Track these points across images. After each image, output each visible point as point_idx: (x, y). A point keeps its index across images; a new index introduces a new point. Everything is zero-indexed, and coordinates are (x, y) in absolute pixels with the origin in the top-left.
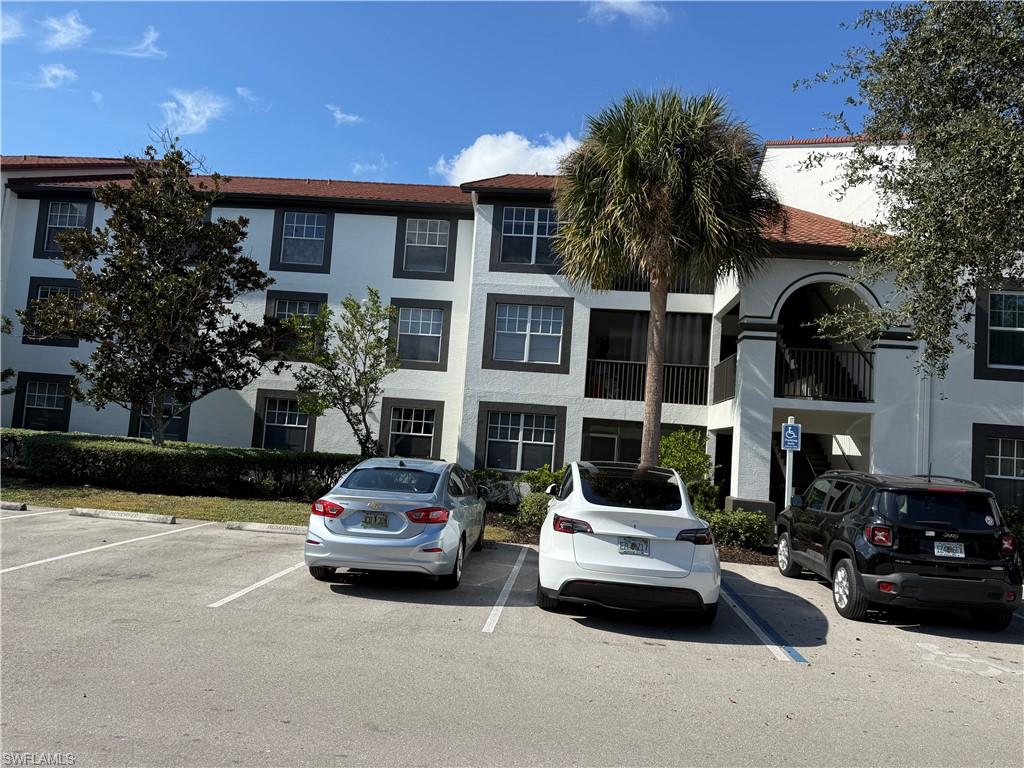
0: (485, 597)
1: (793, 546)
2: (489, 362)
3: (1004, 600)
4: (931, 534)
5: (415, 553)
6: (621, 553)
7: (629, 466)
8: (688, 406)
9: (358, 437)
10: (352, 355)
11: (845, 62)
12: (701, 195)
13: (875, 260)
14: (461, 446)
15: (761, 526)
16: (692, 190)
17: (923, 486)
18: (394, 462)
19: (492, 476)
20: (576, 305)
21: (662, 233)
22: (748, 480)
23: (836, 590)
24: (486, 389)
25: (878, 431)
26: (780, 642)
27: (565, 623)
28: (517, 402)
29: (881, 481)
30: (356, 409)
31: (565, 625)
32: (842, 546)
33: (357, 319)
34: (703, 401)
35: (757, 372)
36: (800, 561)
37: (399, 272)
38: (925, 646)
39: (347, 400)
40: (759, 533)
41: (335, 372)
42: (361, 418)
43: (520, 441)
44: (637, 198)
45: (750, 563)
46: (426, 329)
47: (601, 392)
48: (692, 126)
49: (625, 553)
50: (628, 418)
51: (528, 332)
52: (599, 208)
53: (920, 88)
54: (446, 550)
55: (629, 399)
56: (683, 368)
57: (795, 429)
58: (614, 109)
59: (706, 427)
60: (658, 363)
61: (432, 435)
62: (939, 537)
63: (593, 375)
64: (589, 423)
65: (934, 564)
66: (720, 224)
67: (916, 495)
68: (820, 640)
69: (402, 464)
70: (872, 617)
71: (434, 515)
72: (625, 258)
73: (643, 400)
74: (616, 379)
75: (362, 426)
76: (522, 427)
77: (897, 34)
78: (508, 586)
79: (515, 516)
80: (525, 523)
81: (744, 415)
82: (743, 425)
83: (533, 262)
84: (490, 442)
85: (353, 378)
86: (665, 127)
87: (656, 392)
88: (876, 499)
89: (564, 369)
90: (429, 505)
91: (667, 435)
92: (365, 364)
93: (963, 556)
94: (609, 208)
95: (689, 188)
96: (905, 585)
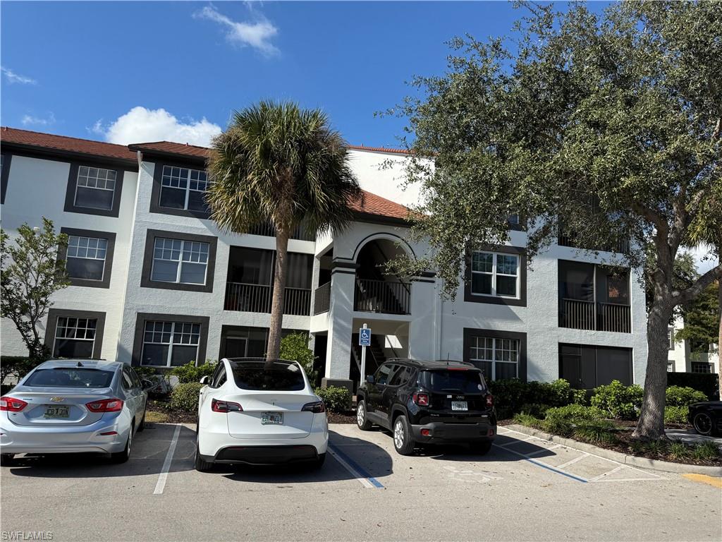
0: (153, 467)
1: (367, 409)
2: (147, 281)
3: (488, 435)
4: (450, 397)
5: (93, 437)
6: (263, 424)
7: (259, 360)
8: (298, 317)
9: (27, 342)
10: (25, 273)
11: (404, 105)
12: (312, 176)
13: (420, 228)
14: (120, 349)
15: (344, 397)
16: (306, 172)
17: (445, 367)
18: (72, 363)
19: (147, 372)
20: (219, 242)
21: (287, 198)
22: (336, 366)
23: (396, 437)
24: (143, 303)
25: (413, 333)
26: (366, 475)
27: (218, 479)
28: (169, 313)
29: (421, 364)
30: (25, 319)
31: (218, 480)
32: (398, 407)
33: (32, 242)
34: (307, 313)
35: (344, 294)
36: (371, 418)
37: (69, 207)
38: (448, 468)
39: (18, 311)
40: (344, 402)
41: (8, 287)
42: (31, 326)
43: (171, 343)
44: (270, 172)
45: (339, 423)
46: (91, 253)
47: (236, 306)
48: (307, 129)
49: (266, 424)
50: (255, 325)
51: (180, 260)
52: (241, 176)
53: (447, 128)
54: (120, 432)
55: (257, 311)
56: (295, 290)
57: (367, 332)
58: (253, 109)
59: (309, 331)
60: (281, 286)
61: (94, 339)
62: (454, 399)
63: (230, 293)
64: (226, 329)
65: (451, 416)
66: (324, 197)
67: (438, 373)
68: (389, 472)
69: (80, 364)
70: (416, 452)
71: (110, 405)
72: (260, 213)
73: (270, 312)
74: (248, 297)
75: (31, 333)
76: (173, 332)
77: (435, 94)
78: (170, 457)
79: (167, 402)
80: (176, 407)
81: (335, 323)
82: (334, 329)
83: (186, 208)
84: (145, 344)
85: (24, 291)
86: (288, 127)
87: (279, 307)
88: (419, 376)
89: (209, 288)
90: (107, 397)
91: (284, 337)
92: (37, 281)
93: (467, 409)
94: (250, 177)
95: (304, 171)
96: (436, 430)
